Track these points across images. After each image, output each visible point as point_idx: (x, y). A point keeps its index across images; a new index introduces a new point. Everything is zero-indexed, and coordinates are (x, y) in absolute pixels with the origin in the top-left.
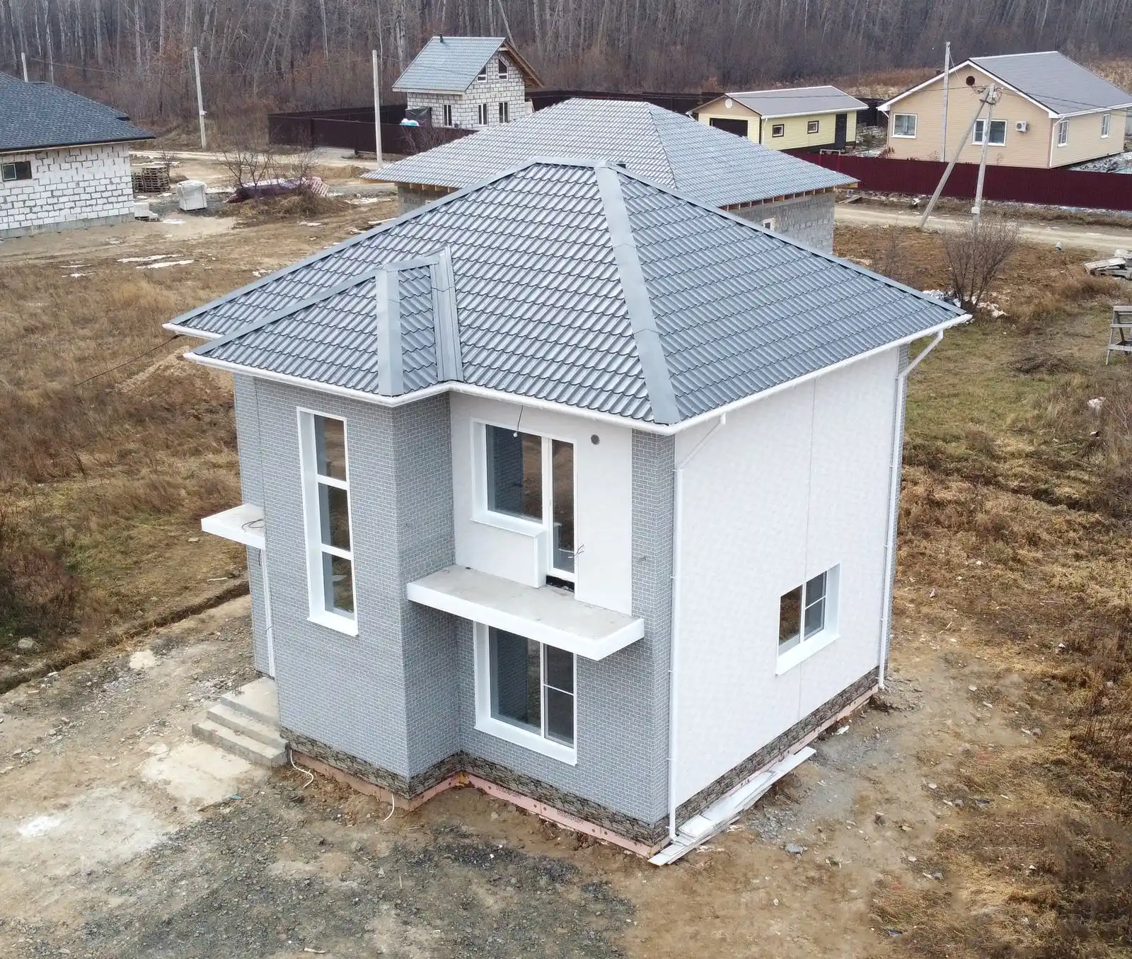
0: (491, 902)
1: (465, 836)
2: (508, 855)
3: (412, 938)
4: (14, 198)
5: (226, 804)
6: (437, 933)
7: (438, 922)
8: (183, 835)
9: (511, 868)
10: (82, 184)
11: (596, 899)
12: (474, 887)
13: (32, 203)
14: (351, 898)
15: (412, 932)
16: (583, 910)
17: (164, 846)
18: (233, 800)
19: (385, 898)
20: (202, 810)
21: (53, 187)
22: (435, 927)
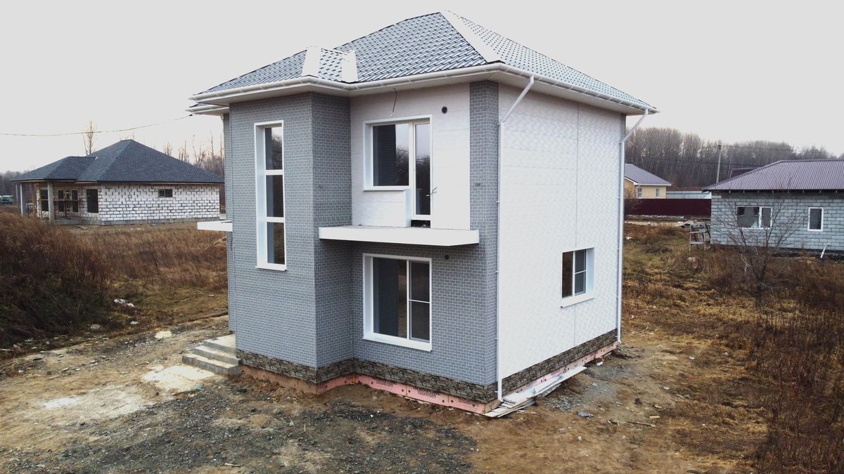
0: (370, 440)
1: (353, 406)
2: (384, 416)
3: (309, 458)
4: (163, 205)
5: (192, 392)
6: (328, 456)
7: (330, 449)
8: (158, 407)
9: (385, 423)
10: (196, 202)
11: (447, 437)
12: (358, 432)
13: (172, 208)
14: (268, 437)
15: (309, 455)
16: (438, 443)
17: (143, 412)
18: (198, 390)
19: (291, 437)
20: (175, 395)
21: (182, 202)
22: (327, 452)
